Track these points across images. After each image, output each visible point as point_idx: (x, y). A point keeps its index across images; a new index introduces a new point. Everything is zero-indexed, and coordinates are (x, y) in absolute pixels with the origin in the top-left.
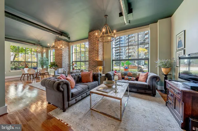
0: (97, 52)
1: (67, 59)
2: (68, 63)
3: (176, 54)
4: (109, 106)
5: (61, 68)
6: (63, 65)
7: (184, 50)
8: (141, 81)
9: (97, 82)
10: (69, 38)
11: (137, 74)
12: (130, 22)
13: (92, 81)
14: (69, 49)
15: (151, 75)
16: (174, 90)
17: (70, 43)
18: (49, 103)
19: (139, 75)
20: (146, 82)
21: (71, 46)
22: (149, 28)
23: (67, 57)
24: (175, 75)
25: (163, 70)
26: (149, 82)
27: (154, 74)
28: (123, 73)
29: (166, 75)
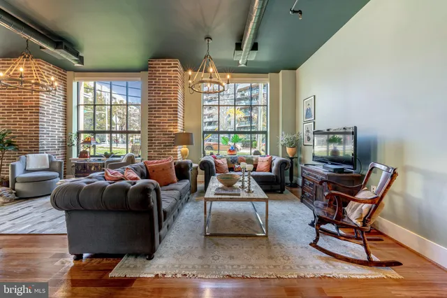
0: (174, 111)
1: (59, 124)
2: (61, 135)
3: (304, 128)
4: (232, 221)
5: (37, 151)
6: (45, 141)
7: (314, 123)
8: (262, 171)
9: (188, 181)
10: (81, 60)
11: (254, 160)
12: (246, 64)
13: (176, 180)
14: (65, 90)
15: (277, 160)
16: (315, 177)
17: (68, 73)
18: (79, 257)
19: (257, 160)
20: (271, 171)
21: (75, 84)
22: (268, 79)
23: (59, 117)
24: (302, 157)
25: (289, 150)
26: (277, 171)
27: (281, 158)
28: (230, 160)
29: (291, 159)
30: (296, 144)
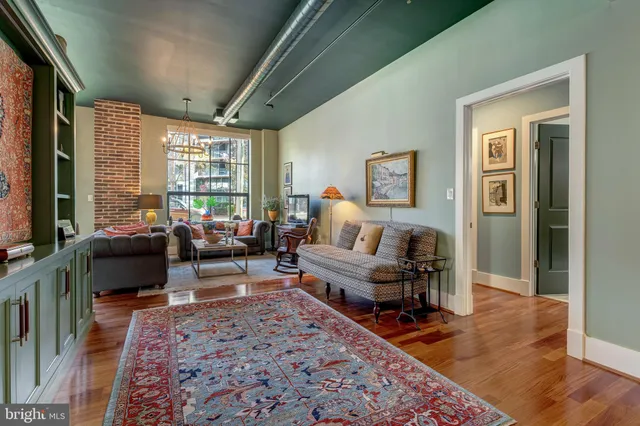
3: (284, 191)
7: (291, 187)
8: (243, 234)
15: (257, 223)
19: (237, 225)
20: (252, 234)
22: (249, 136)
25: (270, 213)
26: (257, 233)
27: (263, 221)
28: (206, 225)
29: (273, 222)
30: (277, 208)
